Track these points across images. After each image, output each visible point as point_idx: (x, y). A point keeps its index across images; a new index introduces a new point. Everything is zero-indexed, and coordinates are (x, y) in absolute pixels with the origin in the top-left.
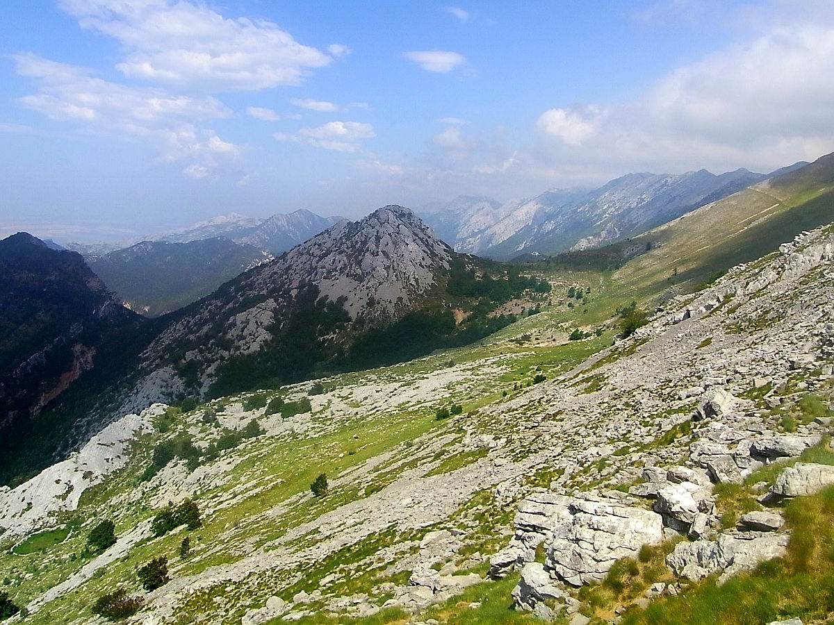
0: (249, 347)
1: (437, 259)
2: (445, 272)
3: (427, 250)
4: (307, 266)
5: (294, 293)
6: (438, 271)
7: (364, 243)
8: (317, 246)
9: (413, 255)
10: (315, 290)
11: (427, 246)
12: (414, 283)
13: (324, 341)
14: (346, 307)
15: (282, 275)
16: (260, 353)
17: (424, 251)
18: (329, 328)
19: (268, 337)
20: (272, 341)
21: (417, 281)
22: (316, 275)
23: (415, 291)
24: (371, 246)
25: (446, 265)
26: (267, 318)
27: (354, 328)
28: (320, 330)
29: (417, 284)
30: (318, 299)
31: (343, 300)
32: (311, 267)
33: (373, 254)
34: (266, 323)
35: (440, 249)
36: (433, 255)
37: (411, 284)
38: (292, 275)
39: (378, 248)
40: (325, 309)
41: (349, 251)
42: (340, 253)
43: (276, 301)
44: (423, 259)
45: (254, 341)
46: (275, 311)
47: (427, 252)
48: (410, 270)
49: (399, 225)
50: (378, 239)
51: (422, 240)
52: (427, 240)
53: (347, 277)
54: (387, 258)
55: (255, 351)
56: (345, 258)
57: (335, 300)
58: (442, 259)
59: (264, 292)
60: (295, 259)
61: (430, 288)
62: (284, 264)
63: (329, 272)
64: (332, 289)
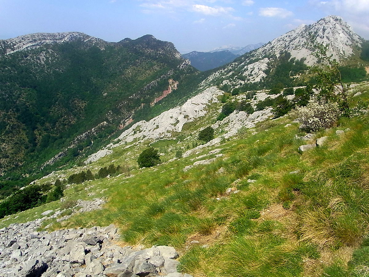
0: (255, 80)
1: (355, 42)
2: (359, 49)
3: (349, 37)
4: (283, 46)
5: (278, 56)
6: (355, 48)
7: (316, 33)
8: (288, 37)
9: (342, 39)
10: (288, 55)
11: (350, 35)
12: (342, 53)
13: (294, 79)
14: (305, 62)
15: (269, 50)
16: (260, 82)
17: (348, 38)
18: (296, 72)
19: (265, 75)
20: (266, 77)
21: (344, 52)
22: (288, 49)
23: (343, 57)
24: (320, 33)
25: (360, 46)
26: (264, 67)
27: (310, 73)
28: (291, 73)
29: (344, 53)
30: (290, 59)
31: (303, 60)
32: (285, 46)
33: (321, 37)
34: (264, 69)
35: (356, 38)
36: (353, 40)
37: (340, 53)
38: (274, 50)
39: (323, 34)
40: (294, 64)
41: (307, 37)
42: (303, 37)
43: (269, 59)
44: (347, 42)
45: (257, 77)
46: (268, 64)
47: (349, 38)
48: (341, 46)
49: (335, 24)
50: (324, 30)
51: (347, 32)
52: (349, 33)
53: (306, 48)
54: (329, 40)
55: (258, 82)
56: (305, 40)
57: (300, 60)
58: (357, 42)
59: (261, 57)
60: (276, 43)
61: (351, 56)
62: (270, 46)
63: (296, 47)
64: (297, 55)
